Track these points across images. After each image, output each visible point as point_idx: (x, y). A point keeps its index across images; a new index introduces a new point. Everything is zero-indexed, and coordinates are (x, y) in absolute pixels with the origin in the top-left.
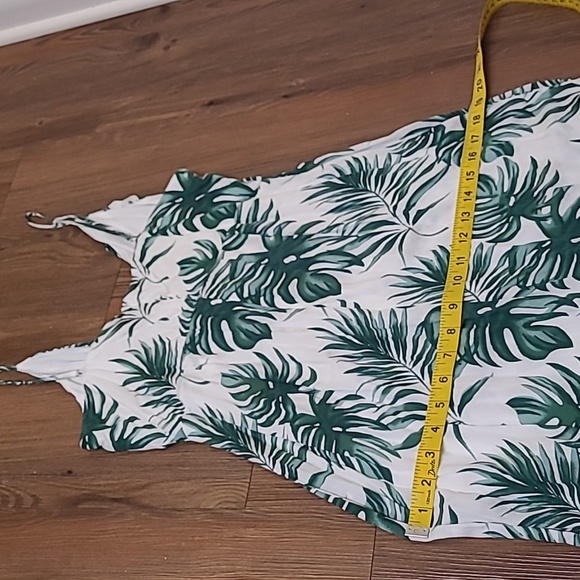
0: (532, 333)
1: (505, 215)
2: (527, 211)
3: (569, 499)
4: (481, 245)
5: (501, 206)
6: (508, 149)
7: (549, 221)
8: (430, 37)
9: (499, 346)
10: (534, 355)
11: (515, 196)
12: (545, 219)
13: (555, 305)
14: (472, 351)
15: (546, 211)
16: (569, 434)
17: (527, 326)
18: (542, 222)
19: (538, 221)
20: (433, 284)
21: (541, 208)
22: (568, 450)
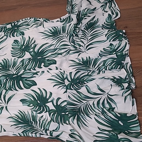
0: (27, 82)
1: (21, 51)
2: (27, 50)
3: (34, 125)
4: (15, 59)
5: (21, 48)
6: (23, 34)
7: (33, 53)
8: (4, 2)
9: (18, 86)
10: (27, 88)
11: (24, 46)
12: (31, 52)
13: (33, 74)
14: (11, 87)
15: (32, 50)
16: (35, 108)
17: (26, 80)
18: (31, 53)
19: (30, 52)
20: (2, 69)
21: (30, 49)
22: (34, 112)
